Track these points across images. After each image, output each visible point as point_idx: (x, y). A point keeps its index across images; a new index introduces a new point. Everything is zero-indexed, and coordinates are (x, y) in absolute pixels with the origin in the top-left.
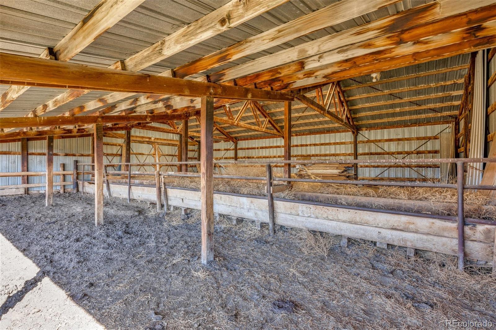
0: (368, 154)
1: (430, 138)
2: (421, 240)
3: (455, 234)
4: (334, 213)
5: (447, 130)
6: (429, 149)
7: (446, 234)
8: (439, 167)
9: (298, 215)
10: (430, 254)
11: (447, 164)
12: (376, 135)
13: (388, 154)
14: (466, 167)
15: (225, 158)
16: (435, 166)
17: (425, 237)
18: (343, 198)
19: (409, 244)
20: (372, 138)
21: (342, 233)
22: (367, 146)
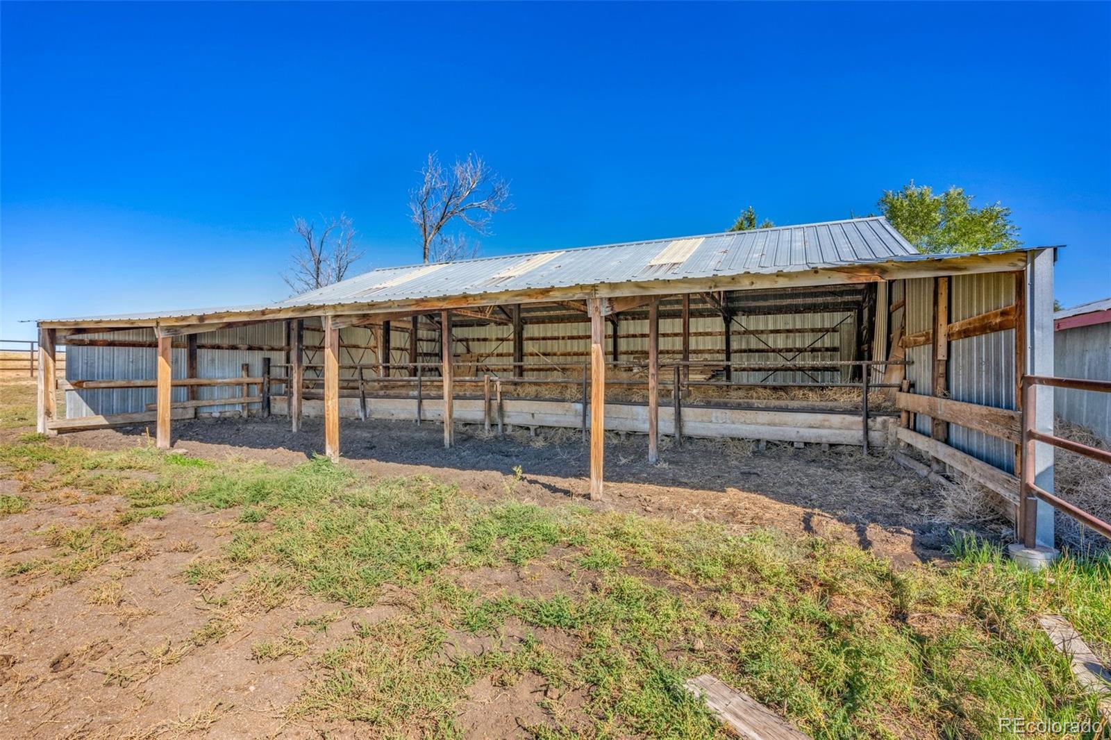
0: (745, 351)
1: (827, 331)
2: (835, 434)
3: (861, 426)
4: (752, 417)
5: (849, 320)
6: (826, 346)
7: (854, 427)
8: (838, 370)
9: (711, 422)
10: (841, 448)
11: (848, 366)
12: (757, 322)
13: (774, 351)
14: (870, 370)
15: (498, 355)
16: (834, 369)
17: (837, 432)
18: (756, 403)
19: (824, 440)
20: (752, 328)
21: (760, 437)
22: (744, 340)
